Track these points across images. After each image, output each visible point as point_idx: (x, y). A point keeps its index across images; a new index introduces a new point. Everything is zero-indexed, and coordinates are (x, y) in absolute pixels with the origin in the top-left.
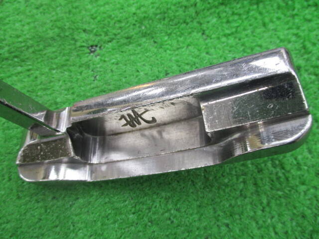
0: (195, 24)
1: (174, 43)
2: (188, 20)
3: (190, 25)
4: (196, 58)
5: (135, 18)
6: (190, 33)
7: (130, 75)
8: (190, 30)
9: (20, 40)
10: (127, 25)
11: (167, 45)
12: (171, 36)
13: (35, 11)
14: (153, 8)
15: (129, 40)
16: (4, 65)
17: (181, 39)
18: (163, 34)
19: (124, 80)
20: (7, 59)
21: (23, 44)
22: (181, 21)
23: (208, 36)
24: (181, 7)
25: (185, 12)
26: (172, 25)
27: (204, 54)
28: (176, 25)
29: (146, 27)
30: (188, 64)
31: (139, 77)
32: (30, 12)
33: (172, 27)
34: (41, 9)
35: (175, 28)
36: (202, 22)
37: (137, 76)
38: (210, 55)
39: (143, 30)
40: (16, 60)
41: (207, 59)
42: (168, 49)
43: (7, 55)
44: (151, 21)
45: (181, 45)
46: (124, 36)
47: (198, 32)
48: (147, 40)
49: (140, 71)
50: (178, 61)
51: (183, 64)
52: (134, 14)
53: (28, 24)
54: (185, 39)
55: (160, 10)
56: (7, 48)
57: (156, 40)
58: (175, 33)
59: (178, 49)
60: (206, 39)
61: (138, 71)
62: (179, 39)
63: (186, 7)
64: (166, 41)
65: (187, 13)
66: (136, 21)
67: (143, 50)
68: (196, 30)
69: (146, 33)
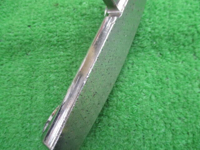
0: (190, 47)
1: (174, 57)
2: (186, 44)
3: (187, 47)
4: (188, 71)
5: (150, 35)
6: (185, 53)
7: (141, 74)
8: (186, 51)
9: (67, 34)
10: (143, 39)
11: (168, 57)
12: (172, 52)
13: (80, 17)
14: (164, 31)
15: (143, 49)
16: (52, 48)
17: (180, 56)
18: (167, 50)
19: (137, 76)
20: (55, 45)
21: (68, 38)
22: (181, 43)
23: (197, 57)
24: (183, 34)
25: (185, 38)
26: (174, 45)
27: (193, 69)
28: (177, 45)
29: (156, 43)
30: (182, 74)
31: (148, 76)
32: (76, 17)
33: (174, 46)
34: (84, 17)
35: (176, 48)
36: (195, 47)
37: (146, 75)
38: (197, 70)
39: (154, 44)
40: (61, 47)
41: (196, 73)
42: (169, 61)
43: (55, 42)
44: (160, 40)
45: (179, 60)
46: (140, 46)
47: (191, 53)
48: (155, 51)
49: (148, 72)
50: (175, 70)
51: (179, 73)
52: (150, 32)
53: (74, 25)
54: (182, 56)
55: (169, 34)
56: (56, 38)
57: (161, 53)
58: (175, 51)
59: (176, 62)
60: (196, 59)
61: (147, 72)
62: (177, 55)
63: (186, 35)
64: (168, 55)
65: (186, 39)
66: (150, 37)
67: (151, 58)
68: (190, 52)
69: (155, 47)
